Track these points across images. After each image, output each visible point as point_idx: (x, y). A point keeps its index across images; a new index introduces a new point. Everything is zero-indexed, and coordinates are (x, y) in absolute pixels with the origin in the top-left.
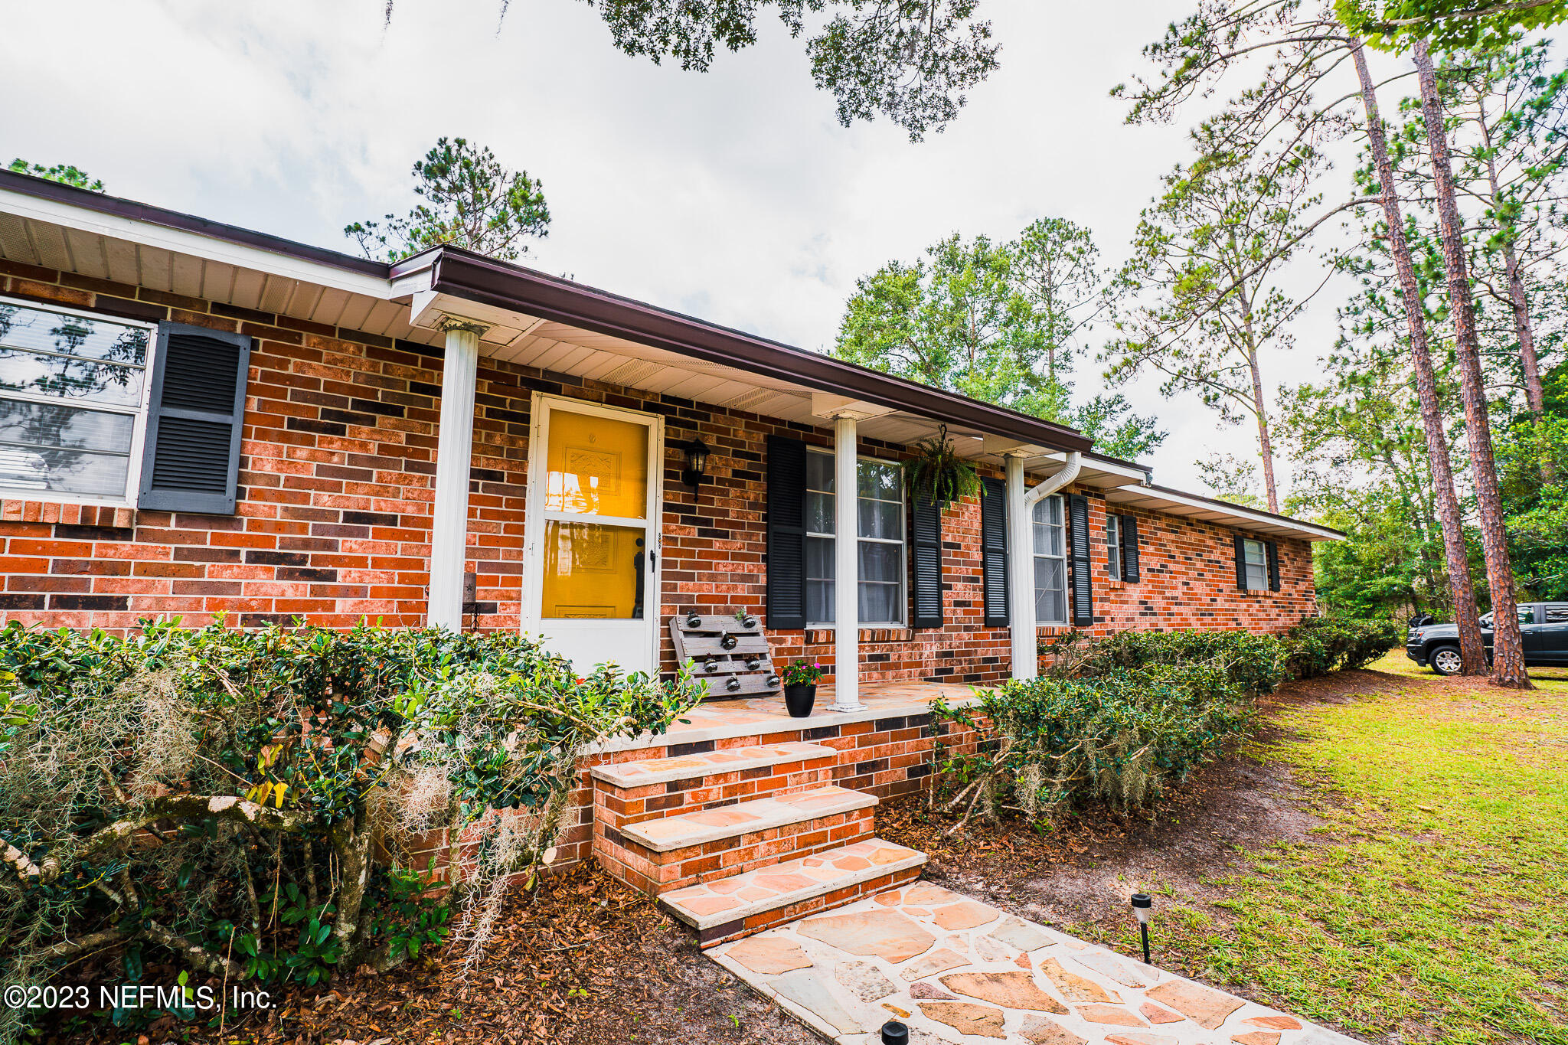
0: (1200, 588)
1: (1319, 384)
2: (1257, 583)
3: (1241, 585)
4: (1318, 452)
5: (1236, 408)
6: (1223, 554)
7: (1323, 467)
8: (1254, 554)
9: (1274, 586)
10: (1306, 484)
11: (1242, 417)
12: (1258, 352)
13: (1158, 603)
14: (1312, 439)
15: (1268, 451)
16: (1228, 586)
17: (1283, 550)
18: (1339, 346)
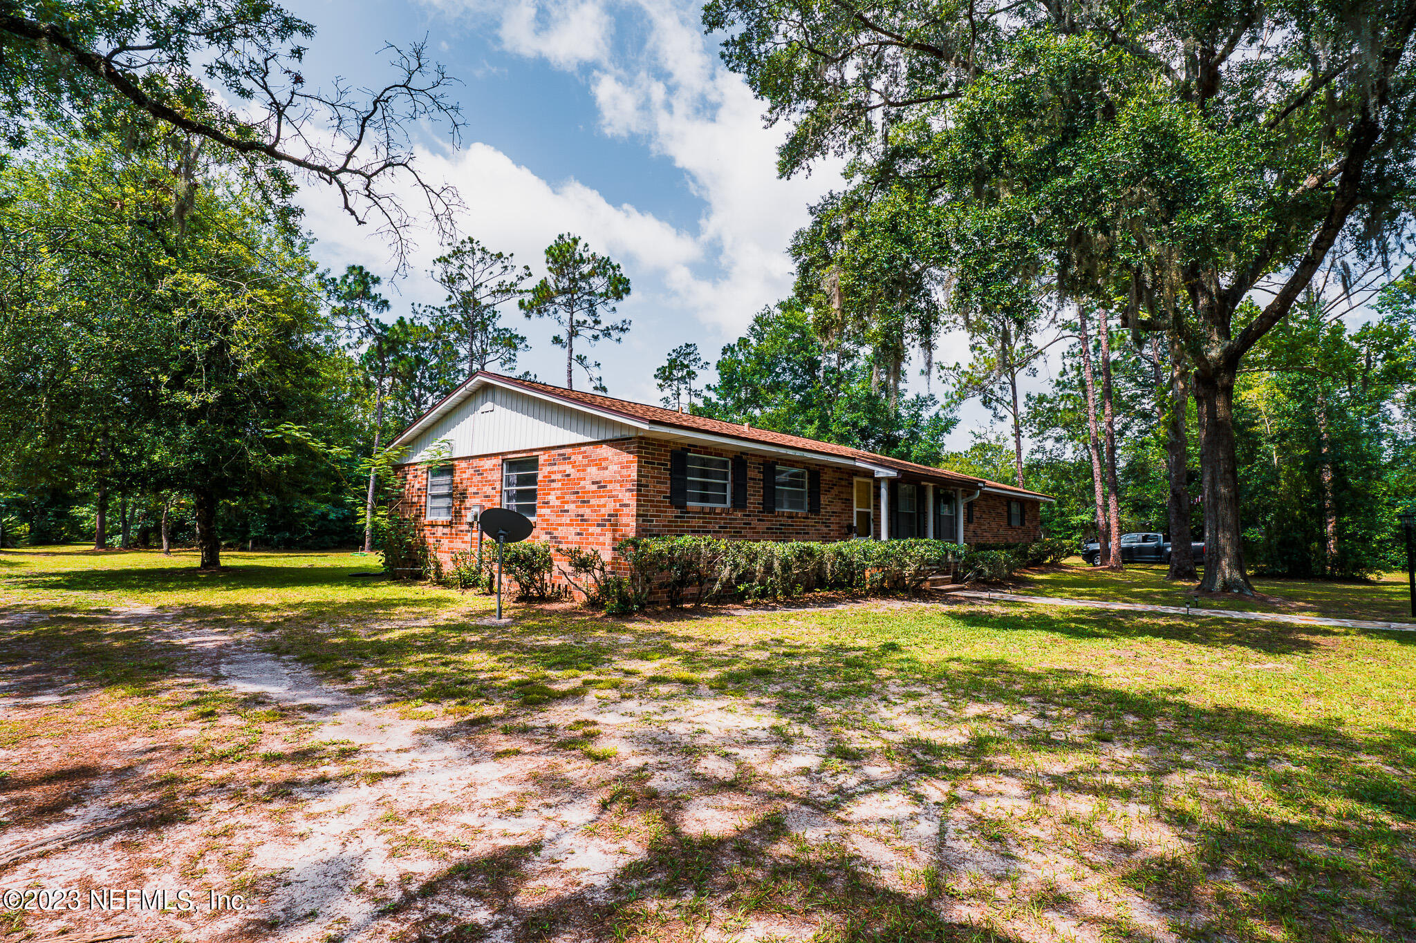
0: (994, 525)
1: (1050, 396)
2: (1015, 523)
3: (1009, 524)
4: (1048, 433)
5: (1002, 412)
6: (1002, 510)
7: (1049, 444)
8: (1015, 508)
9: (1022, 524)
10: (1039, 456)
11: (1005, 417)
12: (1017, 377)
13: (979, 532)
14: (1044, 426)
15: (1018, 434)
16: (1004, 523)
17: (1027, 506)
18: (1062, 375)
